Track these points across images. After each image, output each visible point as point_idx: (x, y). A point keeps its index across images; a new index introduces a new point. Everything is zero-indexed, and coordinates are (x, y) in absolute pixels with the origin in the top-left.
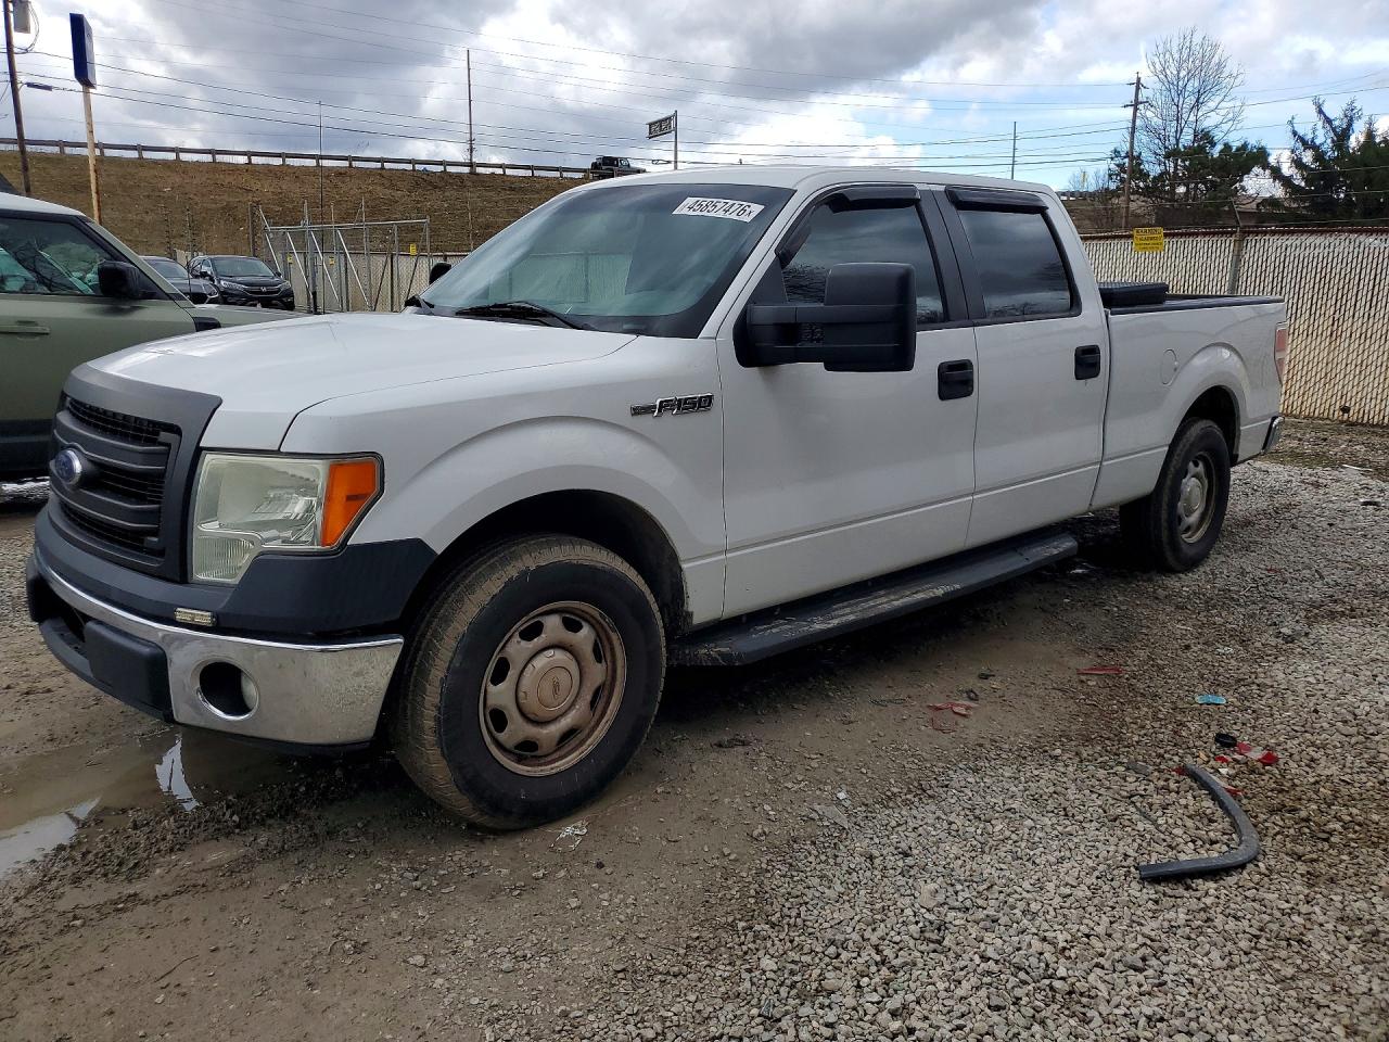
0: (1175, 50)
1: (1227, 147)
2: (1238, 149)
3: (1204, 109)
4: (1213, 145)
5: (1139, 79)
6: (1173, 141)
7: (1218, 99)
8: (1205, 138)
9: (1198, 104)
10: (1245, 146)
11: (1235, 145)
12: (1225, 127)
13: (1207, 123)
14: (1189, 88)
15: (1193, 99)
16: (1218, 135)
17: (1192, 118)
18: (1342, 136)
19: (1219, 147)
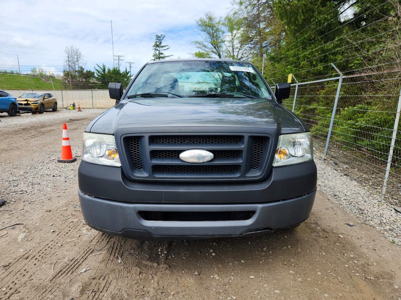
0: (70, 49)
1: (87, 71)
2: (89, 72)
3: (79, 62)
6: (74, 68)
7: (81, 60)
10: (90, 70)
12: (85, 66)
13: (81, 65)
14: (75, 57)
15: (76, 60)
16: (83, 67)
17: (77, 64)
19: (85, 71)
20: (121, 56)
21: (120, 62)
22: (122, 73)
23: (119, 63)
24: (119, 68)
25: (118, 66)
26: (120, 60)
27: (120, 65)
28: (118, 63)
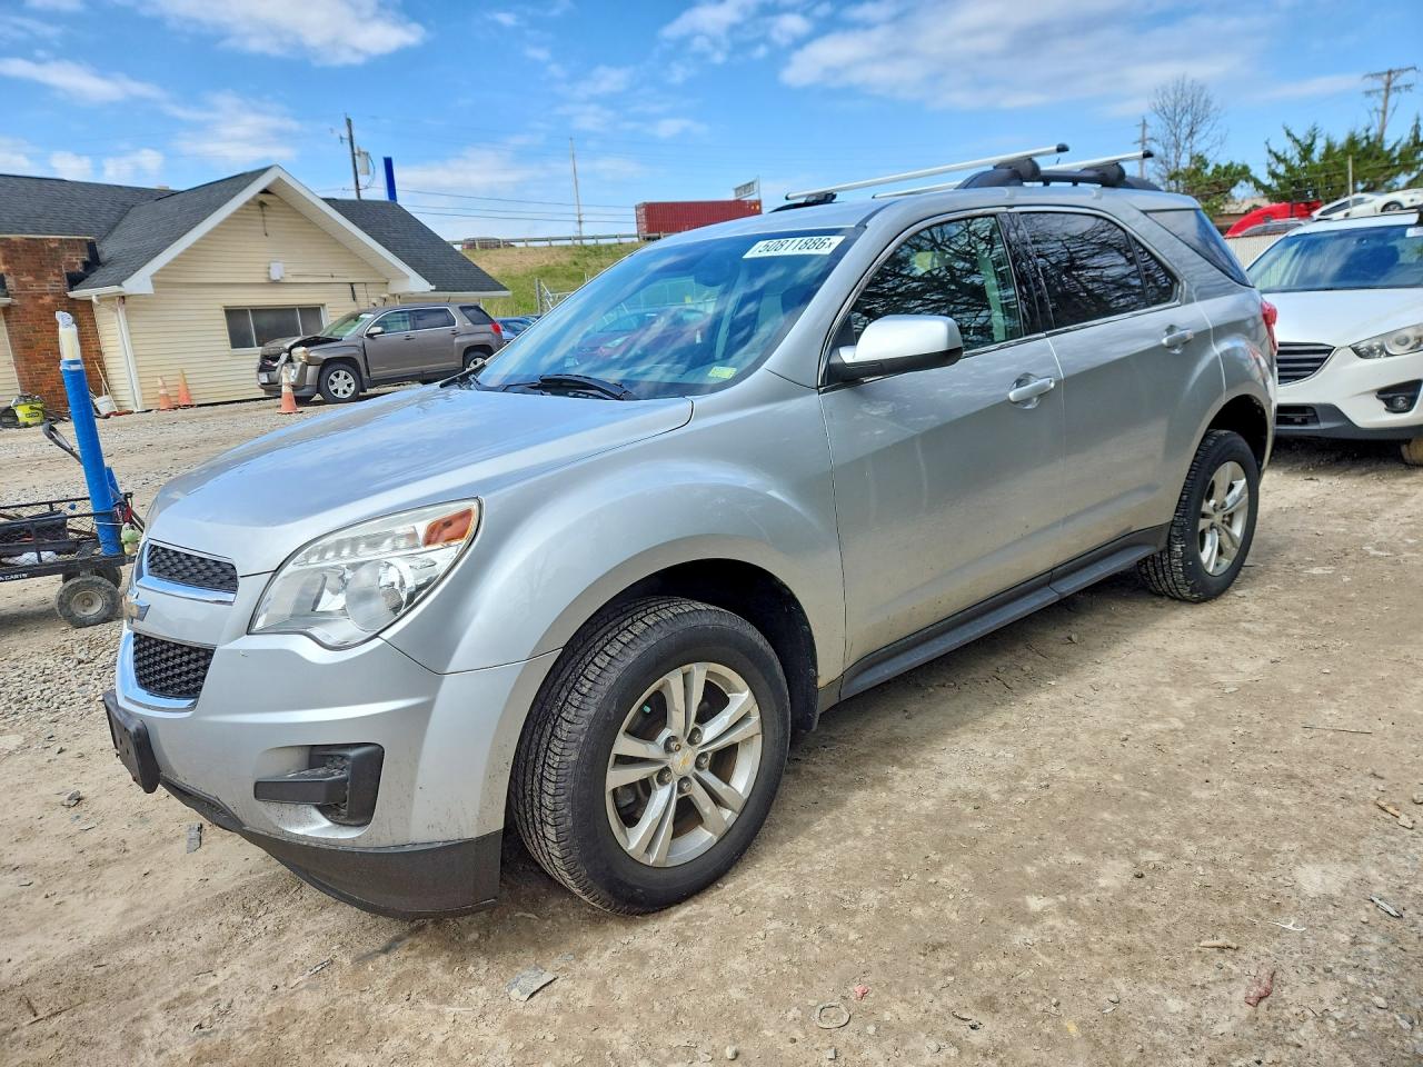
0: (1171, 91)
1: (1218, 166)
2: (1226, 168)
3: (1196, 137)
4: (1206, 166)
5: (1144, 121)
6: (1174, 164)
7: (1208, 128)
8: (1201, 161)
9: (1192, 133)
10: (1231, 165)
11: (1224, 164)
12: (1215, 150)
13: (1199, 148)
14: (1184, 121)
15: (1186, 131)
16: (1209, 156)
17: (1188, 145)
18: (1306, 151)
19: (1212, 167)
20: (1401, 71)
21: (1393, 97)
22: (1393, 149)
23: (1386, 106)
24: (1383, 128)
25: (1377, 119)
26: (1397, 89)
27: (1389, 112)
28: (1380, 105)
